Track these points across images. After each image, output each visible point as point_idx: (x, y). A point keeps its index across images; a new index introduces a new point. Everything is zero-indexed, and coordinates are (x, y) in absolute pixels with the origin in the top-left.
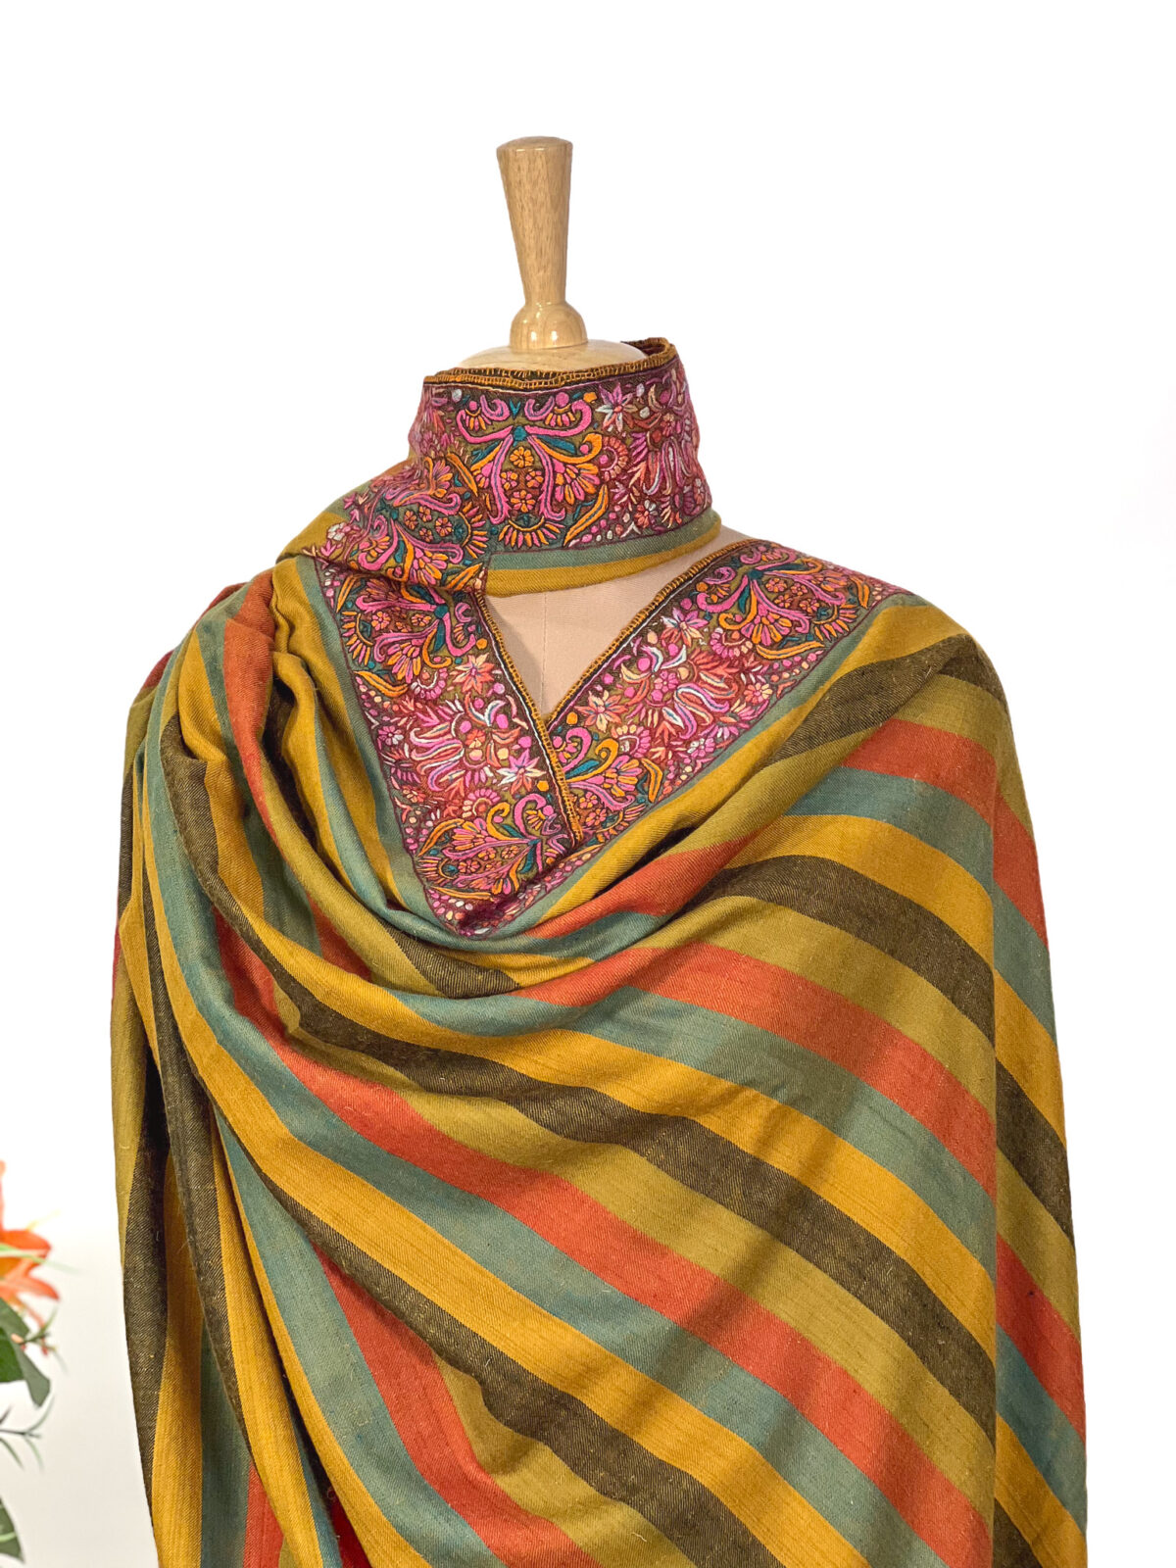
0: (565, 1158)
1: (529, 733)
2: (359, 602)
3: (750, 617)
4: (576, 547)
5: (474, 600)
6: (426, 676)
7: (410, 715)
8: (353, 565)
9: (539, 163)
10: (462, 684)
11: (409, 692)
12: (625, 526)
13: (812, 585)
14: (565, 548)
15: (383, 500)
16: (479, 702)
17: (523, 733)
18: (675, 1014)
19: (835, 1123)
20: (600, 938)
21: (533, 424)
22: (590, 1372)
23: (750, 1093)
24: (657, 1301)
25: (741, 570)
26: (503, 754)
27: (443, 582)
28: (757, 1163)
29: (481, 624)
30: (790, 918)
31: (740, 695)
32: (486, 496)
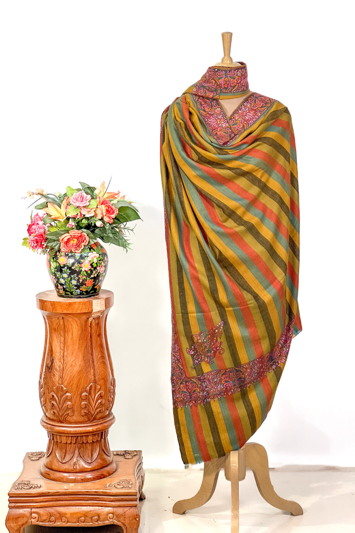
0: (235, 178)
1: (226, 119)
2: (199, 100)
3: (256, 104)
4: (233, 93)
5: (217, 100)
6: (211, 111)
7: (208, 117)
8: (198, 95)
9: (229, 36)
10: (216, 112)
11: (208, 113)
12: (240, 90)
13: (264, 99)
14: (231, 93)
15: (202, 85)
16: (219, 115)
17: (225, 119)
18: (251, 158)
19: (270, 175)
20: (240, 147)
21: (228, 75)
22: (238, 208)
23: (260, 169)
24: (247, 199)
25: (254, 97)
26: (223, 122)
27: (213, 97)
28: (260, 180)
29: (218, 104)
30: (266, 145)
31: (256, 114)
32: (221, 85)
